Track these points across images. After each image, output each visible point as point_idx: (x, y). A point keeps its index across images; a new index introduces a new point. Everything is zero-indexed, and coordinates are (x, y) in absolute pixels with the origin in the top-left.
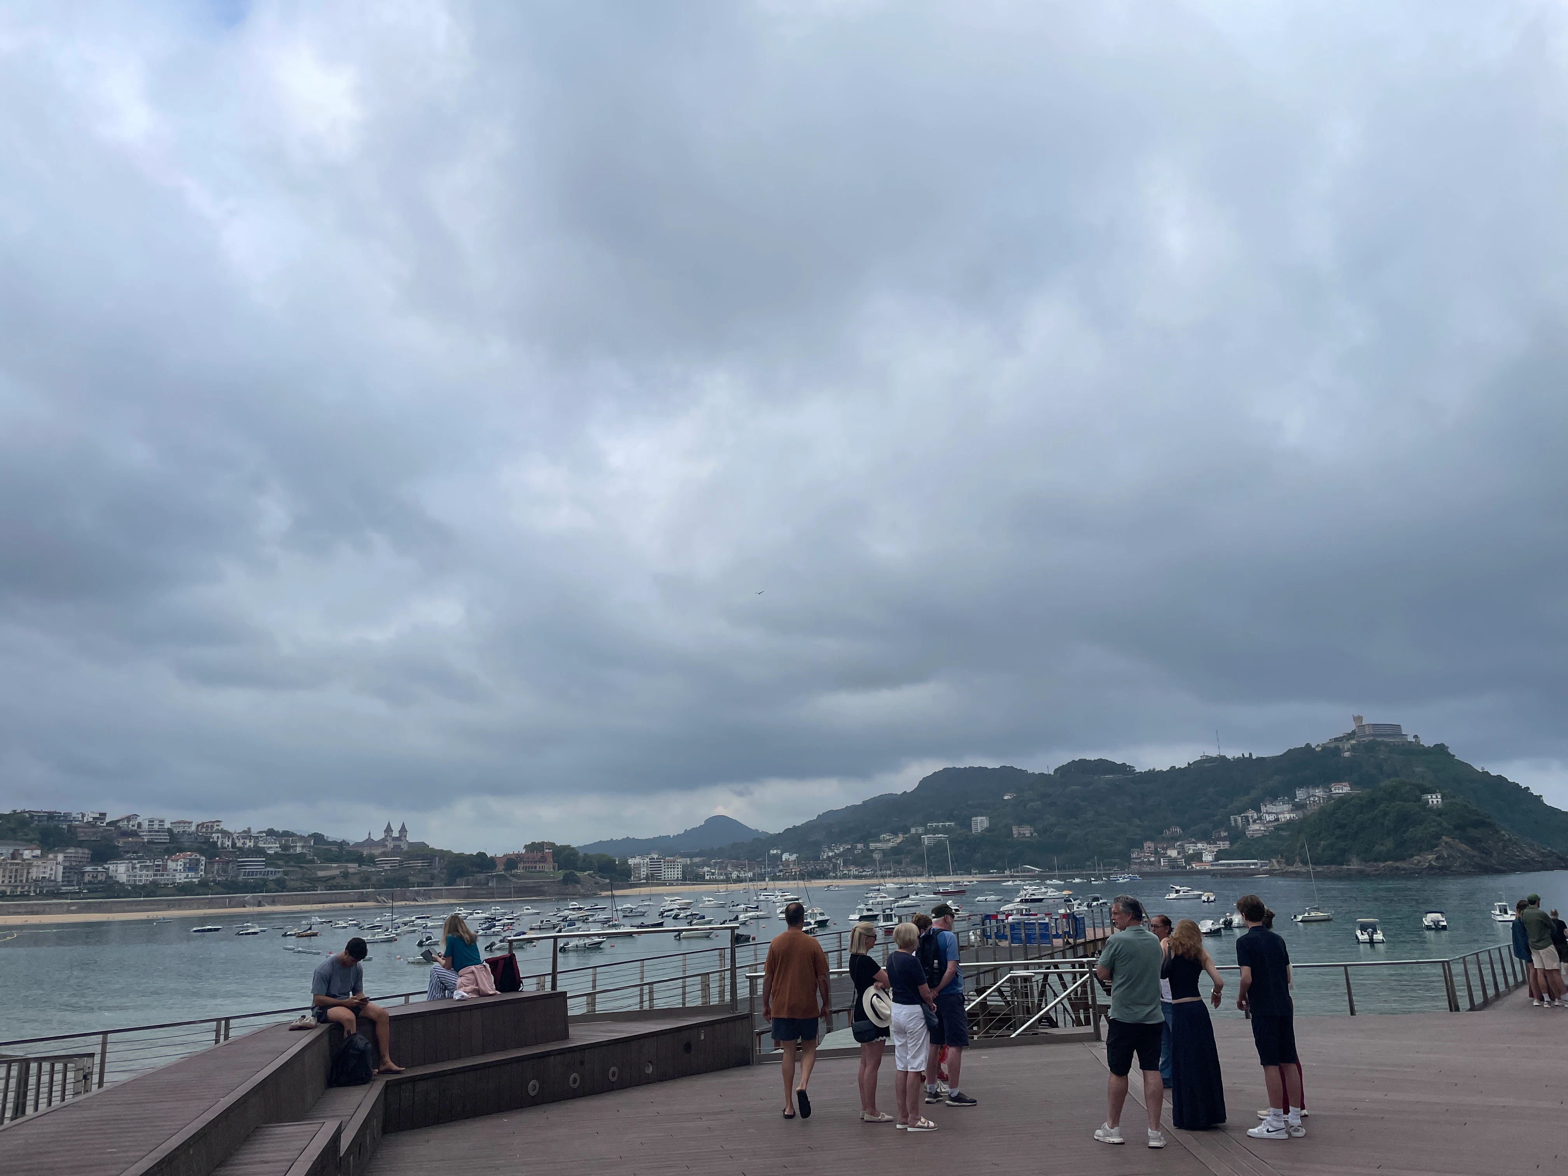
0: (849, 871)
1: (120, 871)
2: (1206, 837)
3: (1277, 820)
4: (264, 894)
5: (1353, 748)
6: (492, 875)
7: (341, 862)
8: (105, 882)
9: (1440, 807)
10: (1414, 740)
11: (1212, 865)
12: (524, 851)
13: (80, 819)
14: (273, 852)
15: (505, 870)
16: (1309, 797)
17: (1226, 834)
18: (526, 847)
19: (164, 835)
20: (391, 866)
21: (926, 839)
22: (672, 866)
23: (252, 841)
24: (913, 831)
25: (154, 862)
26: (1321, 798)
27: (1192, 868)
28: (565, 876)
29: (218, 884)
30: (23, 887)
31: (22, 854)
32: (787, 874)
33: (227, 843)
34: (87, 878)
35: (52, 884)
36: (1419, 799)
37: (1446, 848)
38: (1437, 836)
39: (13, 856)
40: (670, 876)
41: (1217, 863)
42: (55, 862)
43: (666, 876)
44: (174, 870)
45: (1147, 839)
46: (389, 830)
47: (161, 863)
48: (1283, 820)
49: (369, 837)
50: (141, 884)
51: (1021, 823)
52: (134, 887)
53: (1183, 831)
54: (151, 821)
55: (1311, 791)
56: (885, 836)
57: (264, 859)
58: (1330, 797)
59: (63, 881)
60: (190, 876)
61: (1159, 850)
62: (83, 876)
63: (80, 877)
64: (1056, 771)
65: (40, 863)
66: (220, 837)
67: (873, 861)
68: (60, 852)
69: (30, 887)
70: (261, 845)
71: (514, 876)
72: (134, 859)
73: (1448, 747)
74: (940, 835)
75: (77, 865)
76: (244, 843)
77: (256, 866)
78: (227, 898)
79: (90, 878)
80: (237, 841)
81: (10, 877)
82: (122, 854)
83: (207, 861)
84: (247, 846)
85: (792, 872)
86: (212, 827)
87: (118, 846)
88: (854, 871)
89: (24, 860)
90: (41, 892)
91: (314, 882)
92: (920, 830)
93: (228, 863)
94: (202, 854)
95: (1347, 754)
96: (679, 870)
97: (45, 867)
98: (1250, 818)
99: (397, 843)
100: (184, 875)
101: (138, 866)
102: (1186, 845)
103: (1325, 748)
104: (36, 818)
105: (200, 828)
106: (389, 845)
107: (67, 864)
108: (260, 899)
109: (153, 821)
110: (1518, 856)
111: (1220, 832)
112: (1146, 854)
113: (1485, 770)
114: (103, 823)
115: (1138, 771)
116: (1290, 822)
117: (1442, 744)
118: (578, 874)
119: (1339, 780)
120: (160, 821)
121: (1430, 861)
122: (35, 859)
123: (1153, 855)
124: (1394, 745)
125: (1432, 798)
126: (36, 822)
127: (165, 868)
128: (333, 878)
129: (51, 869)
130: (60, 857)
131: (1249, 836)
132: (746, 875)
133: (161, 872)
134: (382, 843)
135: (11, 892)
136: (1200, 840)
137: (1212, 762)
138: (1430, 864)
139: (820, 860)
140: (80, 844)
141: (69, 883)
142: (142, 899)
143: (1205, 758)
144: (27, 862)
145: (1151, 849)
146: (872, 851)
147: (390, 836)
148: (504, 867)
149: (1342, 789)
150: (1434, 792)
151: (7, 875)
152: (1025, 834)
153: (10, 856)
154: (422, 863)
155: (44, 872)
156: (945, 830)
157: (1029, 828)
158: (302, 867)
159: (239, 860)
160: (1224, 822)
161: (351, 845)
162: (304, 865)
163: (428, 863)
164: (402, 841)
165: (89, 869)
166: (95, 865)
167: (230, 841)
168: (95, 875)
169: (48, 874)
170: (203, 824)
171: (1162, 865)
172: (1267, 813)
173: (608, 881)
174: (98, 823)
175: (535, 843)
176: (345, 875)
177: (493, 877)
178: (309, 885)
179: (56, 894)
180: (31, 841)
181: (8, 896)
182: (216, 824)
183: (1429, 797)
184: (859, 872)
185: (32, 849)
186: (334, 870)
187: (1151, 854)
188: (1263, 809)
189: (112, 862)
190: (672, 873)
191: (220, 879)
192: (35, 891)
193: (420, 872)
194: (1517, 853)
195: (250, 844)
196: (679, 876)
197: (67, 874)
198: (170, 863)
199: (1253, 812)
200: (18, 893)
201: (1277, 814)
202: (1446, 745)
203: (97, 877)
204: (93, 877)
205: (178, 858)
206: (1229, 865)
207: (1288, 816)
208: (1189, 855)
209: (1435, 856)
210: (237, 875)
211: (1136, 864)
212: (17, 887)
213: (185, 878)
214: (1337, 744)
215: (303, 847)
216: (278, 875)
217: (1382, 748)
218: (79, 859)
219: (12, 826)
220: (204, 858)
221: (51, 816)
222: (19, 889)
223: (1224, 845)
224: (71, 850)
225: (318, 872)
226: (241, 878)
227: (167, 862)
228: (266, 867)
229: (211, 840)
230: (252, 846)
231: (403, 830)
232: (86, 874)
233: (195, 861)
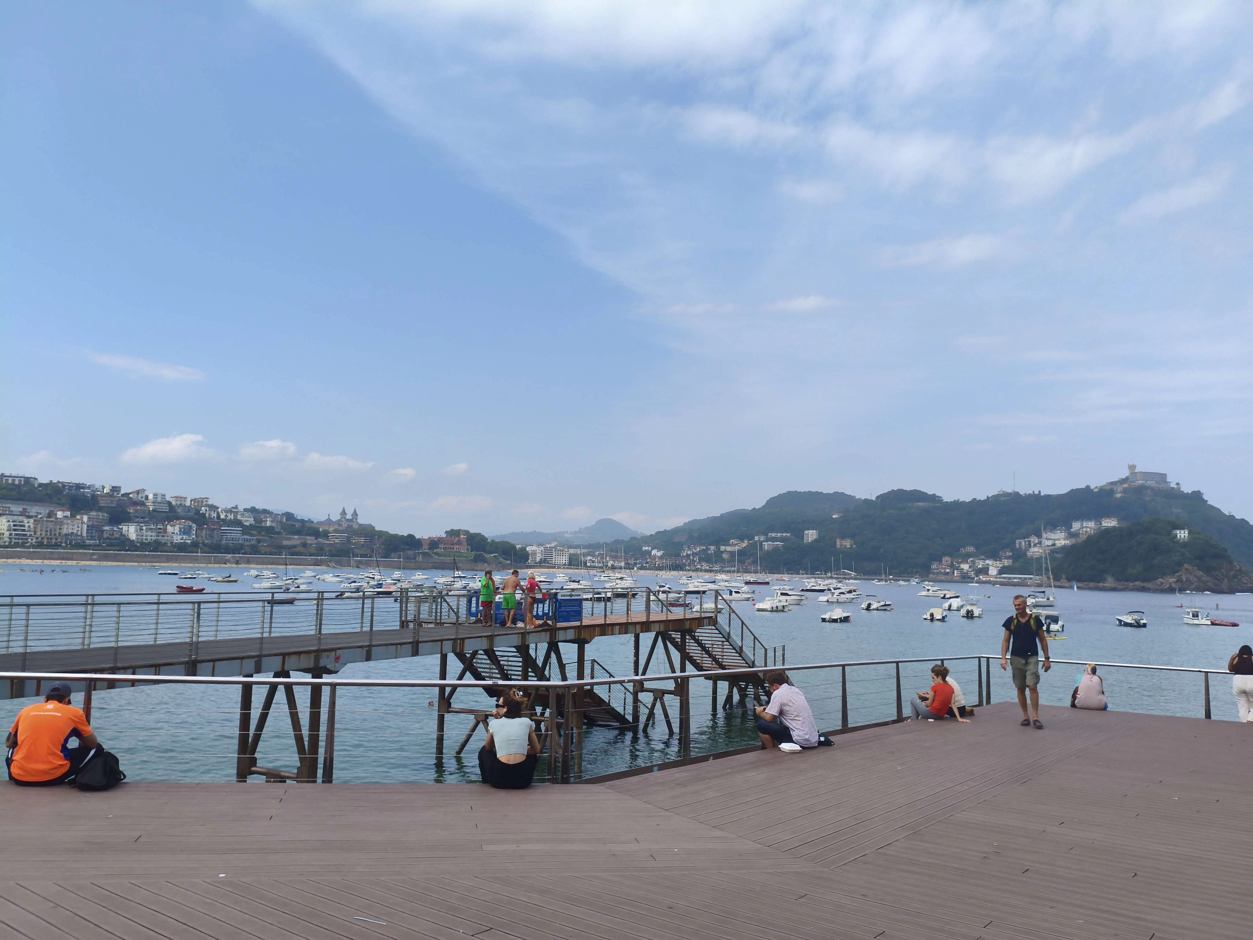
0: (701, 566)
1: (131, 531)
2: (994, 556)
3: (1054, 545)
4: (241, 555)
5: (1125, 491)
6: (418, 552)
7: (301, 535)
8: (119, 538)
9: (1186, 540)
10: (1176, 487)
11: (996, 578)
12: (445, 535)
13: (101, 490)
14: (249, 524)
15: (429, 549)
16: (1083, 528)
17: (1010, 554)
18: (446, 532)
19: (164, 506)
20: (340, 541)
21: (766, 545)
22: (561, 554)
23: (233, 515)
24: (756, 538)
25: (157, 526)
26: (1092, 530)
27: (980, 579)
28: (476, 556)
29: (206, 545)
30: (56, 539)
31: (56, 514)
32: (652, 565)
33: (213, 515)
34: (105, 535)
35: (79, 538)
36: (1169, 533)
37: (1186, 574)
38: (1180, 564)
39: (50, 515)
40: (559, 562)
41: (1000, 576)
42: (81, 522)
43: (556, 562)
44: (172, 533)
45: (946, 554)
46: (344, 513)
47: (162, 527)
48: (1059, 545)
49: (329, 518)
50: (147, 542)
51: (843, 538)
52: (142, 543)
53: (976, 550)
54: (155, 495)
55: (1085, 524)
56: (733, 541)
57: (241, 529)
58: (1099, 529)
59: (87, 536)
60: (184, 538)
61: (954, 563)
62: (102, 533)
63: (100, 534)
64: (878, 497)
65: (69, 521)
66: (208, 510)
67: (723, 561)
68: (86, 514)
69: (62, 539)
70: (239, 517)
71: (437, 554)
72: (141, 523)
73: (1203, 494)
74: (777, 543)
75: (97, 525)
76: (226, 516)
77: (235, 535)
78: (213, 556)
79: (108, 535)
80: (221, 514)
81: (47, 531)
82: (132, 518)
83: (198, 527)
84: (229, 518)
85: (656, 564)
86: (202, 502)
87: (130, 512)
88: (705, 566)
89: (57, 518)
90: (71, 543)
91: (279, 549)
92: (762, 539)
93: (214, 529)
94: (194, 522)
95: (1119, 495)
96: (567, 557)
97: (73, 525)
98: (1032, 542)
99: (350, 523)
100: (180, 537)
101: (144, 528)
102: (978, 561)
103: (1102, 490)
104: (67, 487)
105: (193, 502)
106: (344, 525)
107: (90, 523)
108: (238, 559)
109: (157, 495)
110: (1245, 583)
111: (1006, 552)
112: (944, 567)
113: (1231, 514)
114: (118, 494)
115: (945, 501)
116: (1064, 548)
117: (1199, 492)
118: (487, 556)
119: (1108, 516)
120: (163, 495)
121: (1171, 583)
122: (65, 518)
123: (949, 568)
124: (1159, 490)
125: (1180, 533)
126: (67, 491)
127: (165, 531)
128: (295, 546)
129: (78, 527)
130: (85, 518)
131: (1029, 556)
132: (619, 564)
133: (162, 534)
134: (339, 523)
135: (47, 542)
136: (989, 557)
137: (1008, 496)
138: (1170, 586)
139: (680, 557)
140: (100, 509)
141: (92, 538)
142: (147, 553)
143: (1001, 493)
144: (58, 520)
145: (948, 563)
146: (722, 552)
147: (344, 518)
148: (428, 547)
149: (1110, 523)
150: (1183, 529)
151: (44, 529)
152: (846, 545)
153: (47, 515)
154: (365, 539)
155: (73, 529)
156: (782, 539)
157: (850, 541)
158: (271, 537)
159: (222, 528)
160: (1010, 545)
161: (315, 522)
162: (273, 535)
163: (369, 540)
164: (354, 522)
165: (107, 528)
166: (112, 525)
167: (216, 513)
168: (111, 533)
169: (76, 530)
170: (195, 499)
171: (955, 575)
172: (1047, 539)
173: (509, 562)
174: (115, 494)
175: (453, 529)
176: (304, 545)
177: (419, 553)
178: (276, 551)
179: (82, 545)
180: (63, 505)
181: (45, 545)
182: (205, 500)
183: (1178, 532)
184: (709, 567)
185: (63, 511)
186: (296, 540)
187: (948, 566)
188: (1044, 535)
189: (125, 524)
190: (561, 559)
191: (207, 542)
192: (66, 543)
193: (363, 546)
194: (1244, 581)
195: (231, 517)
196: (566, 562)
197: (90, 531)
198: (169, 527)
199: (1035, 537)
200: (53, 544)
201: (1055, 540)
202: (1202, 492)
203: (113, 534)
204: (110, 534)
205: (176, 524)
206: (1010, 578)
207: (1063, 542)
208: (978, 569)
209: (1175, 579)
210: (220, 540)
211: (934, 573)
212: (51, 539)
213: (181, 539)
214: (1112, 486)
215: (272, 521)
216: (253, 542)
217: (1149, 491)
218: (100, 520)
219: (49, 492)
220: (195, 525)
221: (79, 486)
222: (54, 541)
223: (1006, 562)
224: (93, 513)
225: (283, 541)
226: (224, 542)
227: (166, 527)
228: (243, 535)
229: (201, 512)
230: (232, 518)
231: (355, 514)
232: (105, 532)
233: (188, 527)
